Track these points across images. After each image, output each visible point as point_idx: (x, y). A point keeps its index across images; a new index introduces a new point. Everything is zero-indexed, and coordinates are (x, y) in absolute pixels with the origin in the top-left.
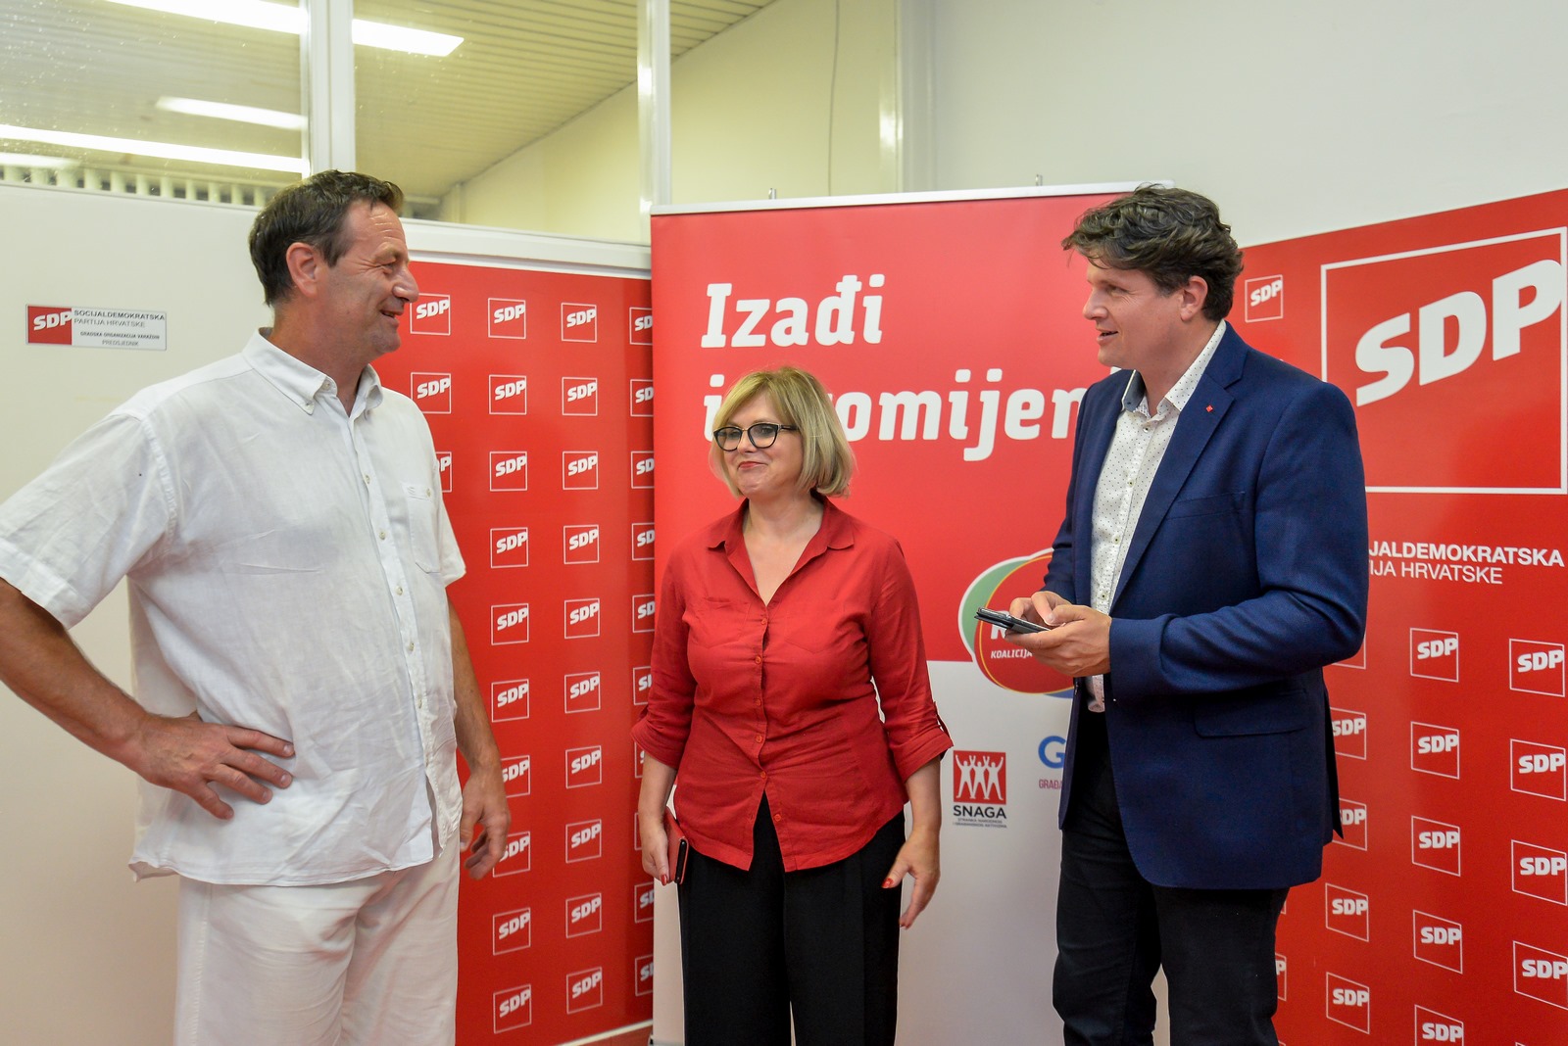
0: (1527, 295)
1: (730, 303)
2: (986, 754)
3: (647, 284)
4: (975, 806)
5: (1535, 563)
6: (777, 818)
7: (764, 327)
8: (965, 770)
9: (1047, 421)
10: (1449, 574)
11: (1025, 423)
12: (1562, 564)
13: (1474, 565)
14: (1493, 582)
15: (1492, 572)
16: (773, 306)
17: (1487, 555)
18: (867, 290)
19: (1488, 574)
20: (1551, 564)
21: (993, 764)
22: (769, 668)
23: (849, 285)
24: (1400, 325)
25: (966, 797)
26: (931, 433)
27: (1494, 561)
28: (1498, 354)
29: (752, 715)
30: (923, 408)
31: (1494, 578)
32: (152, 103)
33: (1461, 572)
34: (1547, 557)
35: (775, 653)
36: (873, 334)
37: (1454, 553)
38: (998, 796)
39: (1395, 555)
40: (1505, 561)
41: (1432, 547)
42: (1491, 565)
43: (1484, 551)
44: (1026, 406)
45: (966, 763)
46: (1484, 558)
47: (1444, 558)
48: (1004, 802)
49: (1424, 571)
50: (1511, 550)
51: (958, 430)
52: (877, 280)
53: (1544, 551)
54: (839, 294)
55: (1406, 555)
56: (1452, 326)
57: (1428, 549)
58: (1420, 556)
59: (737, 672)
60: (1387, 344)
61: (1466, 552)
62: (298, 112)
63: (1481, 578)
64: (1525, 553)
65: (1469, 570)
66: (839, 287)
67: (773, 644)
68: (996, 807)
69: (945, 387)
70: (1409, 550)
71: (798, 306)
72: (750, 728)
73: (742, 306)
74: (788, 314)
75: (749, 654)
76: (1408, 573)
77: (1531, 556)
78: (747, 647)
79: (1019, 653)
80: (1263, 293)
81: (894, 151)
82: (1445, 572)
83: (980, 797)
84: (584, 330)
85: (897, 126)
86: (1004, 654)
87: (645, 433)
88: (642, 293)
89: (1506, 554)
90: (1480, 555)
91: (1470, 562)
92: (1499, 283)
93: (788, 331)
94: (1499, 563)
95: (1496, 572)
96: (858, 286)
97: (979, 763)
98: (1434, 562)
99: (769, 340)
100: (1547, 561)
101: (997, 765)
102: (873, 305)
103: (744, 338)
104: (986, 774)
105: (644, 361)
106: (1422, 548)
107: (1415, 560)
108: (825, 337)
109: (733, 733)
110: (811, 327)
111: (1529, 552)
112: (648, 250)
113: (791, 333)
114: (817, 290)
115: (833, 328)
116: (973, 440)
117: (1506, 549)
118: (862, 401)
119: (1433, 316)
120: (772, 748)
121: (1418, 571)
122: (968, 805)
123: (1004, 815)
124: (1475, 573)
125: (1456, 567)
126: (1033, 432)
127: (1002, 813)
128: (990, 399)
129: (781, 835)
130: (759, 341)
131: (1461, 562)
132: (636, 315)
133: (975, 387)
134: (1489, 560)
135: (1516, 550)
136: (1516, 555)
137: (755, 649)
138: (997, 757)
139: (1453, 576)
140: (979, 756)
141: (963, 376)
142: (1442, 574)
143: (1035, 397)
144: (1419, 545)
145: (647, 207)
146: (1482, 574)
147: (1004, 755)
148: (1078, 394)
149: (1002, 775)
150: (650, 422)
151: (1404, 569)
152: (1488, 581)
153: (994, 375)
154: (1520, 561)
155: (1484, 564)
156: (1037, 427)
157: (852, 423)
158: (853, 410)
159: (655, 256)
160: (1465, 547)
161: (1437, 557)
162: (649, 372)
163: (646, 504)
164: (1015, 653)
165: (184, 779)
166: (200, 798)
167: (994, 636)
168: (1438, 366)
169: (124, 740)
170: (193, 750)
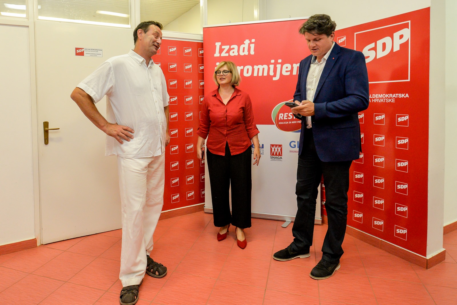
0: (401, 37)
1: (221, 46)
2: (278, 145)
3: (202, 43)
4: (275, 156)
5: (402, 97)
6: (229, 145)
7: (228, 52)
8: (273, 149)
9: (291, 71)
10: (383, 101)
11: (287, 71)
12: (408, 97)
13: (389, 98)
14: (393, 102)
16: (230, 47)
17: (392, 96)
18: (251, 43)
19: (392, 100)
20: (406, 97)
21: (279, 147)
22: (228, 117)
23: (247, 42)
24: (372, 45)
25: (273, 154)
26: (265, 74)
28: (395, 50)
29: (224, 126)
30: (263, 69)
33: (385, 100)
34: (405, 95)
35: (229, 113)
36: (252, 52)
37: (384, 96)
38: (280, 154)
39: (371, 97)
40: (395, 97)
41: (379, 95)
44: (287, 68)
45: (273, 147)
46: (391, 97)
47: (382, 97)
48: (282, 155)
49: (377, 101)
50: (397, 95)
51: (272, 73)
52: (253, 40)
53: (404, 94)
55: (373, 97)
56: (384, 45)
58: (376, 97)
59: (221, 118)
60: (369, 50)
61: (387, 96)
65: (387, 100)
66: (245, 42)
67: (228, 112)
69: (269, 64)
70: (374, 96)
71: (235, 47)
72: (223, 129)
73: (223, 47)
74: (233, 49)
75: (223, 114)
76: (373, 101)
77: (401, 95)
78: (223, 113)
80: (341, 40)
82: (382, 101)
83: (276, 155)
84: (189, 53)
86: (282, 123)
87: (202, 76)
88: (201, 45)
89: (396, 95)
90: (390, 96)
91: (388, 98)
92: (395, 34)
93: (233, 52)
94: (394, 98)
96: (249, 42)
97: (276, 147)
98: (379, 98)
99: (229, 54)
101: (280, 147)
102: (252, 46)
103: (224, 54)
104: (278, 149)
105: (202, 60)
107: (375, 98)
108: (242, 54)
109: (220, 130)
110: (238, 51)
111: (401, 94)
113: (234, 53)
114: (240, 43)
115: (243, 51)
116: (275, 75)
117: (396, 94)
118: (250, 68)
119: (380, 43)
120: (228, 132)
121: (376, 101)
122: (274, 156)
124: (389, 100)
125: (385, 99)
126: (288, 73)
127: (281, 158)
128: (279, 66)
129: (230, 149)
130: (227, 55)
132: (200, 50)
133: (276, 64)
134: (392, 97)
135: (398, 94)
136: (398, 95)
137: (225, 113)
138: (280, 146)
139: (384, 101)
140: (276, 146)
141: (273, 61)
142: (381, 101)
143: (289, 66)
144: (376, 95)
145: (202, 26)
146: (390, 100)
147: (282, 145)
148: (298, 65)
149: (281, 150)
150: (203, 74)
151: (373, 100)
153: (280, 61)
154: (399, 97)
156: (289, 72)
157: (248, 73)
158: (248, 69)
159: (204, 37)
160: (387, 95)
161: (380, 97)
162: (203, 63)
163: (202, 92)
164: (284, 123)
165: (114, 134)
166: (117, 139)
167: (280, 119)
168: (381, 54)
169: (103, 126)
170: (116, 129)
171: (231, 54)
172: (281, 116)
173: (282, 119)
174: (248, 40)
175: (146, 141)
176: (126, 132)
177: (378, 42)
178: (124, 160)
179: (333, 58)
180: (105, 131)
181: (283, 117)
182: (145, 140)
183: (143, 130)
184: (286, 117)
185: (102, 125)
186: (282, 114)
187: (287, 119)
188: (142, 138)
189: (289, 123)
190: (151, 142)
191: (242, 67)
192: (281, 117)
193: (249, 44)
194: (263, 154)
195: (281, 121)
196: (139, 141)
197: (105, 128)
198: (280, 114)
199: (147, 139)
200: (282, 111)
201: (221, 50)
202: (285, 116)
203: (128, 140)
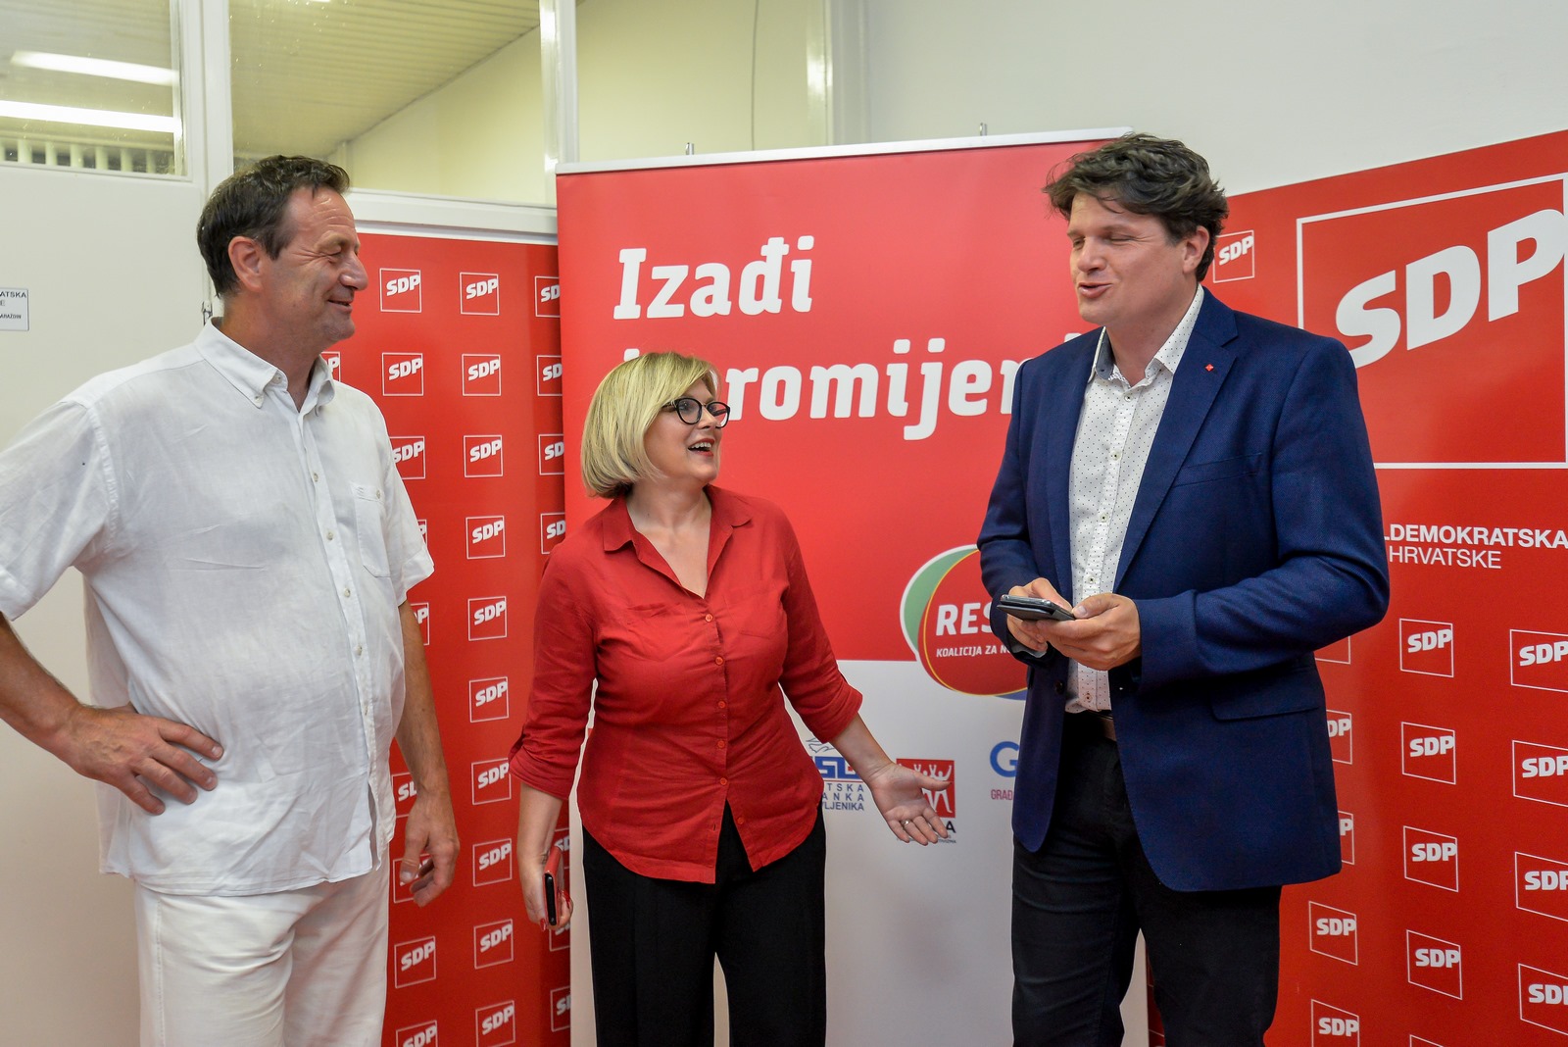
0: (1526, 249)
1: (645, 269)
2: (933, 762)
3: (554, 249)
5: (1538, 545)
7: (682, 295)
9: (993, 396)
10: (1441, 558)
11: (970, 397)
13: (1470, 547)
14: (1490, 566)
15: (1490, 556)
16: (692, 272)
17: (1484, 537)
18: (795, 254)
19: (1485, 558)
20: (1555, 546)
21: (940, 773)
23: (775, 248)
24: (1385, 283)
26: (868, 409)
27: (1492, 543)
28: (1495, 314)
30: (858, 383)
31: (1492, 562)
32: (8, 58)
33: (1455, 555)
34: (1551, 538)
36: (802, 302)
37: (1447, 534)
38: (946, 809)
40: (1503, 544)
41: (1423, 528)
42: (1489, 548)
43: (1481, 533)
44: (972, 379)
46: (1481, 540)
47: (1436, 541)
48: (953, 815)
50: (1511, 531)
51: (898, 407)
52: (806, 243)
53: (1547, 532)
54: (764, 259)
55: (1393, 538)
56: (1442, 284)
57: (1418, 530)
58: (1409, 539)
60: (1368, 306)
61: (1461, 534)
62: (169, 67)
63: (1478, 562)
64: (1526, 534)
65: (1463, 554)
66: (765, 250)
68: (945, 820)
69: (882, 358)
70: (1397, 533)
71: (719, 272)
73: (658, 273)
74: (709, 281)
75: (706, 657)
76: (1396, 558)
77: (1533, 537)
78: (704, 650)
79: (967, 651)
80: (1233, 250)
81: (823, 99)
82: (1437, 556)
84: (486, 301)
85: (826, 72)
86: (951, 652)
87: (554, 414)
88: (547, 261)
89: (1505, 535)
90: (1476, 537)
91: (1464, 545)
92: (1493, 235)
93: (709, 300)
94: (1497, 546)
95: (1493, 556)
96: (785, 249)
98: (1425, 546)
99: (688, 309)
100: (1551, 543)
101: (944, 775)
102: (802, 269)
103: (659, 309)
105: (551, 336)
106: (1412, 530)
107: (1404, 543)
108: (749, 306)
110: (734, 294)
111: (1531, 533)
112: (554, 213)
114: (740, 253)
115: (759, 296)
116: (913, 417)
117: (1505, 530)
118: (791, 375)
119: (1420, 273)
121: (1407, 555)
123: (953, 829)
124: (1471, 557)
125: (1450, 551)
126: (979, 408)
127: (950, 827)
128: (932, 371)
130: (678, 311)
131: (1455, 545)
132: (542, 284)
133: (917, 358)
134: (1486, 543)
135: (1516, 531)
136: (1516, 537)
138: (944, 766)
139: (1446, 561)
140: (925, 764)
141: (902, 346)
142: (1434, 558)
143: (982, 369)
144: (1409, 527)
145: (552, 165)
146: (1479, 558)
149: (950, 786)
150: (559, 402)
152: (1485, 566)
153: (937, 345)
154: (1521, 543)
155: (1481, 546)
156: (984, 402)
157: (780, 401)
158: (781, 385)
159: (561, 220)
160: (1459, 528)
161: (1429, 540)
162: (556, 347)
163: (555, 492)
164: (963, 651)
165: (113, 771)
166: (129, 793)
167: (940, 632)
168: (1426, 329)
169: (56, 729)
170: (124, 743)
171: (700, 307)
172: (948, 615)
173: (952, 631)
174: (781, 240)
175: (286, 808)
176: (177, 754)
177: (1412, 269)
178: (166, 909)
179: (1210, 367)
180: (62, 754)
181: (958, 624)
182: (283, 803)
183: (273, 748)
184: (971, 624)
185: (49, 721)
186: (953, 609)
187: (974, 630)
188: (269, 792)
189: (984, 650)
190: (313, 812)
191: (752, 374)
192: (944, 624)
193: (786, 262)
194: (861, 807)
195: (947, 640)
196: (251, 804)
197: (63, 736)
198: (943, 609)
199: (290, 798)
200: (950, 591)
201: (648, 289)
202: (967, 618)
203: (186, 798)
